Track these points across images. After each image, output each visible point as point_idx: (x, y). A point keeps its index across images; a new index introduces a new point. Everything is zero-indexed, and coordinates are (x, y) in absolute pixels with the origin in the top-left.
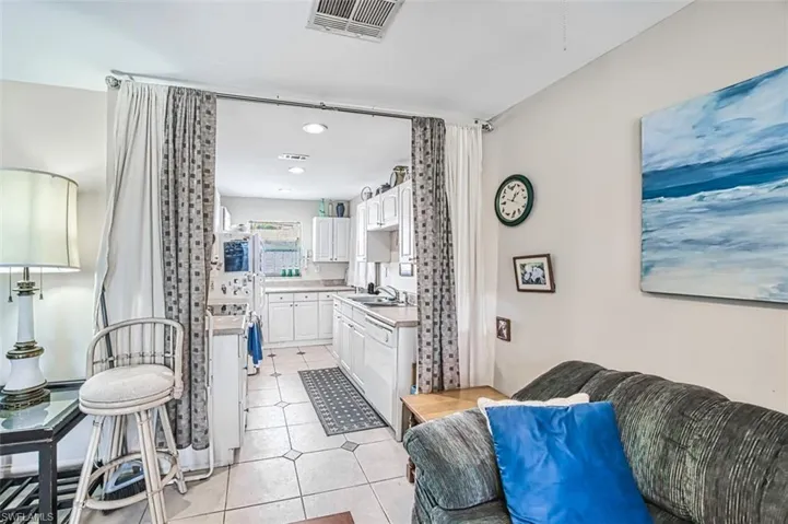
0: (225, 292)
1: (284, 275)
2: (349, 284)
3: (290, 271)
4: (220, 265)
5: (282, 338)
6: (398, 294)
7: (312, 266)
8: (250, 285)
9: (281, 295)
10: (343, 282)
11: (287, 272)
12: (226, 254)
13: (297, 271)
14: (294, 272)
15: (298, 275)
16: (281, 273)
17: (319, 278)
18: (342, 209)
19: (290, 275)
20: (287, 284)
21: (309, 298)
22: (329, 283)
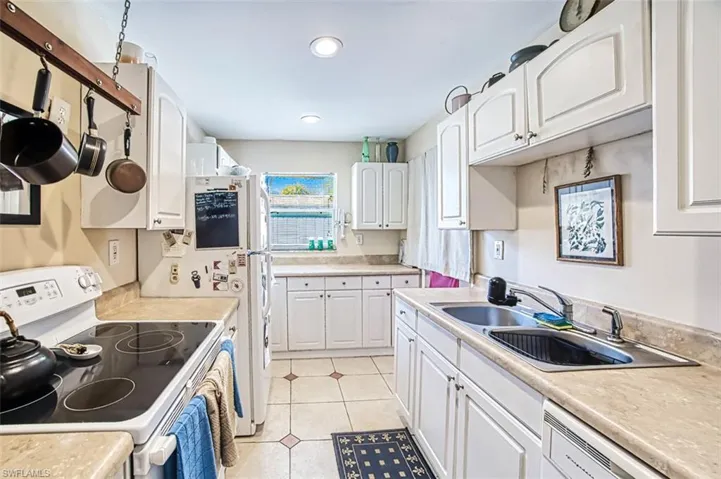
0: (197, 285)
1: (312, 248)
2: (408, 261)
3: (321, 243)
4: (189, 235)
5: (309, 346)
6: (568, 308)
7: (350, 236)
8: (241, 272)
9: (307, 280)
10: (396, 260)
11: (316, 245)
12: (198, 214)
13: (330, 242)
14: (325, 245)
15: (331, 248)
16: (308, 245)
17: (361, 254)
18: (395, 151)
19: (321, 248)
20: (316, 261)
21: (347, 286)
22: (377, 260)
